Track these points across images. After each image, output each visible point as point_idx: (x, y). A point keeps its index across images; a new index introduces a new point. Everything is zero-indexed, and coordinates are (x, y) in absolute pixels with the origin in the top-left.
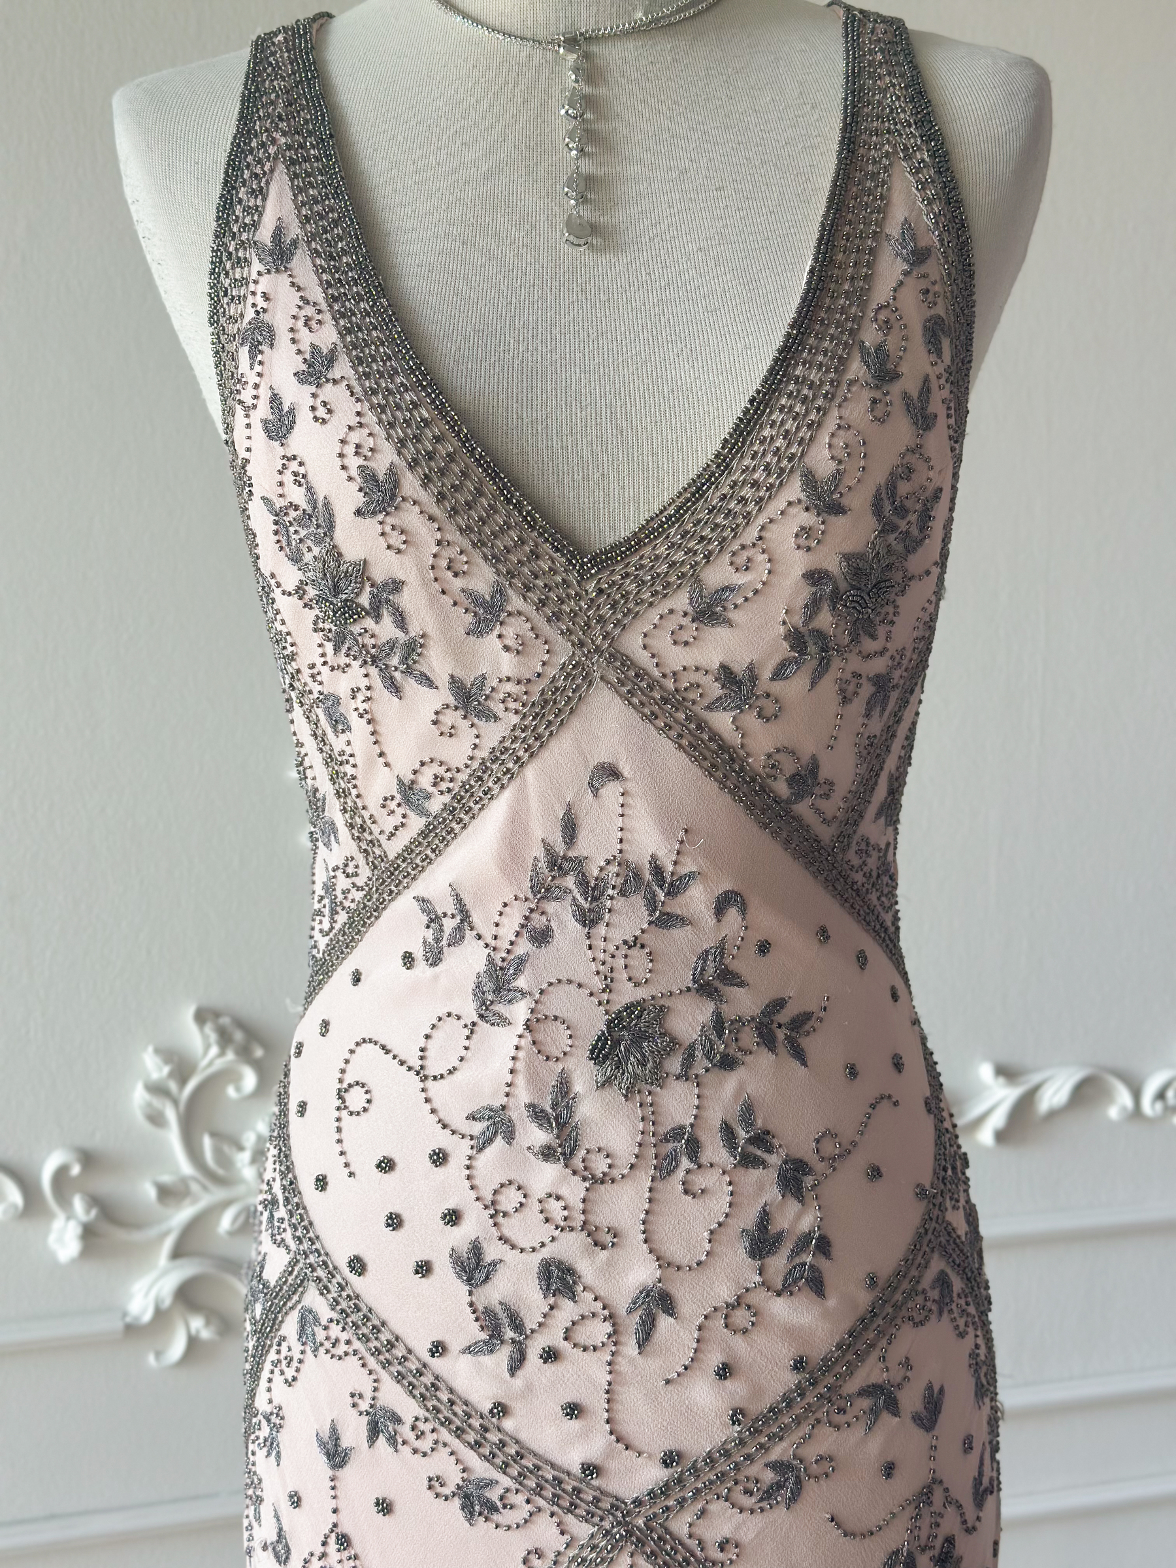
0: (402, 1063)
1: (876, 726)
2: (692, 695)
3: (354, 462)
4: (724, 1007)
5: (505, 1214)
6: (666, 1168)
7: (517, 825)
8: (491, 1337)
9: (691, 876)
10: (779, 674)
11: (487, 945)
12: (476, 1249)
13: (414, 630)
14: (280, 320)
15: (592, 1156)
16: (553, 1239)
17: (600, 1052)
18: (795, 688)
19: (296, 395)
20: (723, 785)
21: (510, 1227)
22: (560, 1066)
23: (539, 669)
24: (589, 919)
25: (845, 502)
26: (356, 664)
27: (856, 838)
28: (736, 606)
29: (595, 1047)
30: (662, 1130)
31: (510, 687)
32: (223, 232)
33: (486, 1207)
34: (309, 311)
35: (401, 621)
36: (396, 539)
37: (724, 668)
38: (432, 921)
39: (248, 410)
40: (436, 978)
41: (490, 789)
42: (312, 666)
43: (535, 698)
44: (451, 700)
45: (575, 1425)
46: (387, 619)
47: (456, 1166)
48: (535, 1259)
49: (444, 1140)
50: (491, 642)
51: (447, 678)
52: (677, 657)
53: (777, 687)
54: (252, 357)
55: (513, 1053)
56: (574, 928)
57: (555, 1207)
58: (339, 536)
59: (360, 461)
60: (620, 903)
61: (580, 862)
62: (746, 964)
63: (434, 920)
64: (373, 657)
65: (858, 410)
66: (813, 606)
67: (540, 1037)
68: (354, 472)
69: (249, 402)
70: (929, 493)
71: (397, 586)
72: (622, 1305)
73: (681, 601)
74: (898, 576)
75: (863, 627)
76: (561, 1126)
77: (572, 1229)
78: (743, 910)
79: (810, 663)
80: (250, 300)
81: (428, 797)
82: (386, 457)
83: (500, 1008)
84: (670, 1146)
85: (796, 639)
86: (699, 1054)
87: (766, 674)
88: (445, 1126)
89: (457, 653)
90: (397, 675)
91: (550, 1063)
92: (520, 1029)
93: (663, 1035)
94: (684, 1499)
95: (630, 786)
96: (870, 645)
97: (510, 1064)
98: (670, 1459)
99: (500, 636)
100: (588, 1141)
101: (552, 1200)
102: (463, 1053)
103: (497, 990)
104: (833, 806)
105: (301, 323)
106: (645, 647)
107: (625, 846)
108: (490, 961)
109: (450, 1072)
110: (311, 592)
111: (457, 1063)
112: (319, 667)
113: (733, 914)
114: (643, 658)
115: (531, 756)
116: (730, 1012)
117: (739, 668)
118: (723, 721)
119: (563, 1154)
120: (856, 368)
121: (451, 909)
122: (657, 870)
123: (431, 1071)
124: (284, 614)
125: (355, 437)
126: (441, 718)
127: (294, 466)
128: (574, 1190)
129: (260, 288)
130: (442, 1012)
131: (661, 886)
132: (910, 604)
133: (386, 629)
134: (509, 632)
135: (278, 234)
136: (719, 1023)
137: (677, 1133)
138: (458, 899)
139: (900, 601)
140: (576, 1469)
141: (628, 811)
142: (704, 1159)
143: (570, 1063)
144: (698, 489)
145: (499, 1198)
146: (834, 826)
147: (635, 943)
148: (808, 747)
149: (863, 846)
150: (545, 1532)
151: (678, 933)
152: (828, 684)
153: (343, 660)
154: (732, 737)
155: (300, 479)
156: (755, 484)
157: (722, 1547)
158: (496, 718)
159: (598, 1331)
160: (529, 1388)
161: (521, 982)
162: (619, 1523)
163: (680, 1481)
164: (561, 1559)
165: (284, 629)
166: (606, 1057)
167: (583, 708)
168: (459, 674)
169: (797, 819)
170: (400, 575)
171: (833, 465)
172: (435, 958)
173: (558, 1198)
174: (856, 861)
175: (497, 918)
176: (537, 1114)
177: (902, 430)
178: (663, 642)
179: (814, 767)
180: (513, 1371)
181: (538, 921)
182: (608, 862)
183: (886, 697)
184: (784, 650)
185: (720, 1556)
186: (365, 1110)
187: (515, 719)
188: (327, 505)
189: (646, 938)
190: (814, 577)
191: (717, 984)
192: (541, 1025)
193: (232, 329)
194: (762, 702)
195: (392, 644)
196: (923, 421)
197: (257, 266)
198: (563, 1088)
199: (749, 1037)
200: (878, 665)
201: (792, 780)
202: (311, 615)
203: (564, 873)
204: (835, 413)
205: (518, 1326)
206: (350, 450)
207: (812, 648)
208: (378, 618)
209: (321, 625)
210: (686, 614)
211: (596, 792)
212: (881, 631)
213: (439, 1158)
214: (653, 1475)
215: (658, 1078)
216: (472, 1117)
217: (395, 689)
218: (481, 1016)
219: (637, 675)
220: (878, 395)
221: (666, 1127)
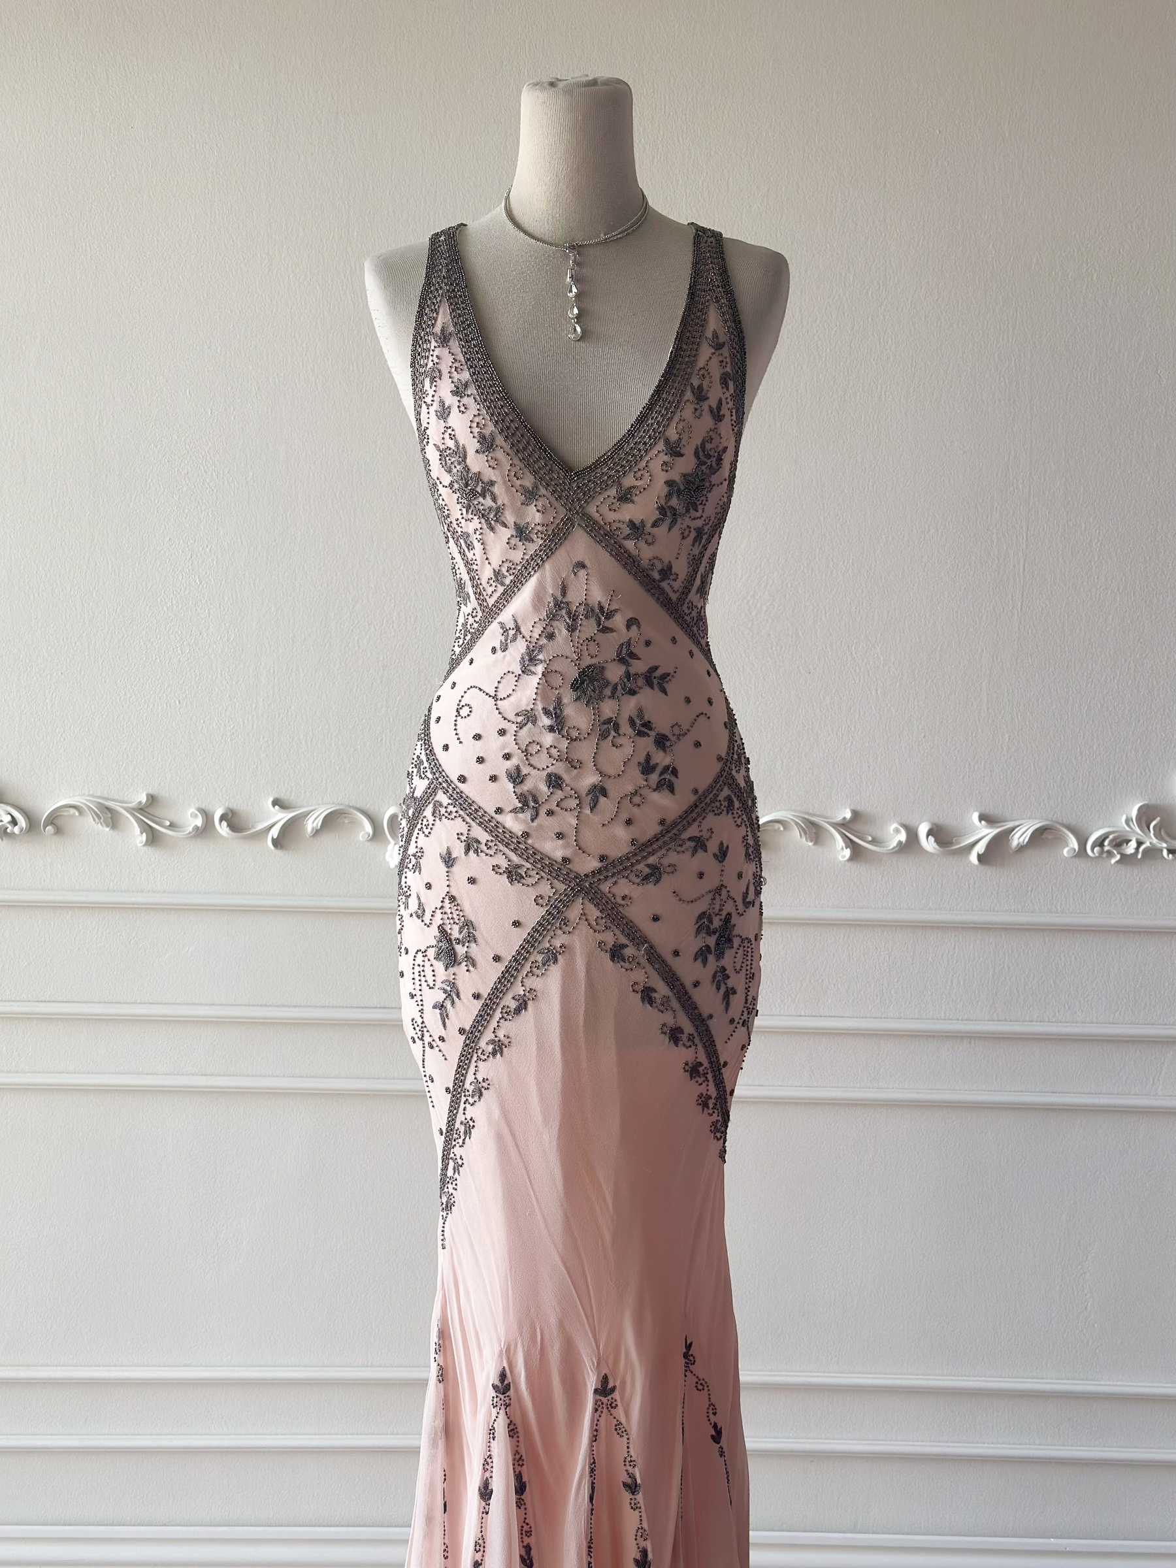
0: (487, 694)
1: (696, 551)
2: (616, 532)
3: (476, 430)
4: (630, 668)
5: (531, 755)
6: (604, 736)
7: (541, 586)
8: (524, 805)
9: (616, 611)
10: (655, 525)
11: (526, 641)
12: (518, 768)
13: (500, 502)
14: (445, 370)
15: (571, 730)
16: (553, 765)
17: (575, 686)
18: (663, 529)
19: (451, 400)
20: (630, 573)
21: (534, 760)
22: (557, 692)
23: (552, 520)
24: (572, 629)
25: (682, 451)
26: (475, 518)
27: (687, 601)
28: (636, 495)
29: (573, 683)
30: (602, 720)
31: (539, 528)
32: (419, 327)
33: (522, 752)
34: (457, 365)
35: (494, 499)
36: (493, 463)
37: (631, 521)
38: (504, 632)
39: (428, 406)
40: (504, 657)
41: (530, 572)
42: (457, 520)
43: (550, 533)
44: (514, 533)
45: (560, 842)
46: (488, 498)
47: (509, 737)
48: (545, 773)
49: (505, 725)
50: (532, 509)
51: (513, 524)
52: (611, 516)
53: (654, 530)
54: (431, 383)
55: (536, 686)
56: (565, 632)
57: (554, 751)
58: (468, 461)
59: (478, 430)
60: (585, 622)
61: (567, 603)
62: (639, 649)
63: (505, 631)
64: (482, 514)
65: (688, 412)
66: (669, 496)
67: (548, 679)
68: (476, 435)
69: (430, 402)
70: (721, 448)
71: (492, 483)
72: (583, 793)
73: (613, 492)
74: (707, 484)
75: (692, 506)
76: (557, 717)
77: (561, 760)
78: (639, 627)
79: (668, 521)
80: (431, 358)
81: (505, 577)
82: (491, 428)
83: (533, 669)
84: (606, 726)
85: (662, 509)
86: (619, 687)
87: (649, 525)
88: (505, 719)
89: (518, 513)
90: (492, 522)
91: (553, 690)
92: (540, 676)
93: (603, 679)
94: (607, 876)
95: (590, 571)
96: (694, 514)
97: (535, 691)
98: (602, 858)
99: (535, 506)
100: (569, 724)
101: (553, 749)
102: (514, 688)
103: (531, 660)
104: (677, 585)
105: (453, 369)
106: (597, 511)
107: (587, 597)
108: (528, 647)
109: (508, 696)
110: (456, 486)
111: (511, 692)
112: (461, 520)
113: (634, 628)
114: (596, 516)
115: (548, 557)
116: (632, 670)
117: (637, 522)
118: (630, 544)
119: (558, 729)
120: (688, 395)
121: (513, 626)
122: (601, 608)
123: (501, 695)
124: (444, 496)
125: (477, 419)
126: (511, 541)
127: (450, 431)
128: (565, 744)
129: (435, 353)
130: (506, 671)
131: (603, 615)
132: (714, 497)
133: (488, 502)
134: (540, 504)
135: (443, 330)
136: (628, 675)
137: (609, 721)
138: (515, 621)
139: (708, 495)
140: (560, 860)
141: (589, 582)
142: (621, 732)
143: (561, 690)
144: (619, 446)
145: (530, 748)
146: (678, 594)
147: (592, 639)
148: (667, 557)
149: (690, 604)
150: (546, 889)
151: (610, 635)
152: (676, 529)
153: (470, 516)
154: (634, 552)
155: (452, 437)
156: (645, 444)
157: (624, 898)
158: (533, 541)
159: (573, 803)
160: (540, 826)
161: (541, 657)
162: (577, 884)
163: (606, 868)
164: (551, 899)
165: (444, 503)
166: (578, 688)
167: (570, 537)
168: (518, 522)
169: (663, 589)
170: (494, 479)
171: (678, 436)
172: (505, 648)
173: (555, 747)
174: (687, 611)
175: (531, 629)
176: (546, 712)
177: (707, 421)
178: (605, 509)
179: (670, 567)
180: (532, 820)
181: (550, 629)
182: (580, 604)
183: (702, 538)
184: (656, 515)
185: (623, 902)
186: (468, 715)
187: (541, 542)
188: (464, 448)
189: (596, 638)
190: (670, 483)
191: (627, 658)
192: (549, 675)
193: (422, 370)
194: (647, 536)
195: (490, 509)
196: (718, 417)
197: (434, 344)
198: (559, 702)
199: (641, 682)
200: (699, 523)
201: (661, 572)
202: (456, 496)
203: (561, 609)
204: (678, 414)
205: (536, 801)
206: (475, 425)
207: (668, 514)
208: (484, 497)
209: (460, 500)
210: (615, 498)
211: (575, 574)
212: (700, 508)
213: (502, 732)
214: (595, 864)
215: (601, 698)
216: (517, 715)
217: (492, 529)
218: (523, 672)
219: (594, 524)
220: (697, 407)
221: (605, 717)
